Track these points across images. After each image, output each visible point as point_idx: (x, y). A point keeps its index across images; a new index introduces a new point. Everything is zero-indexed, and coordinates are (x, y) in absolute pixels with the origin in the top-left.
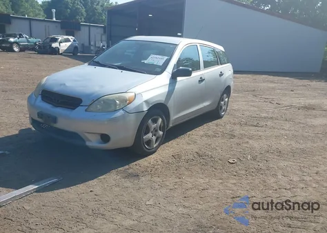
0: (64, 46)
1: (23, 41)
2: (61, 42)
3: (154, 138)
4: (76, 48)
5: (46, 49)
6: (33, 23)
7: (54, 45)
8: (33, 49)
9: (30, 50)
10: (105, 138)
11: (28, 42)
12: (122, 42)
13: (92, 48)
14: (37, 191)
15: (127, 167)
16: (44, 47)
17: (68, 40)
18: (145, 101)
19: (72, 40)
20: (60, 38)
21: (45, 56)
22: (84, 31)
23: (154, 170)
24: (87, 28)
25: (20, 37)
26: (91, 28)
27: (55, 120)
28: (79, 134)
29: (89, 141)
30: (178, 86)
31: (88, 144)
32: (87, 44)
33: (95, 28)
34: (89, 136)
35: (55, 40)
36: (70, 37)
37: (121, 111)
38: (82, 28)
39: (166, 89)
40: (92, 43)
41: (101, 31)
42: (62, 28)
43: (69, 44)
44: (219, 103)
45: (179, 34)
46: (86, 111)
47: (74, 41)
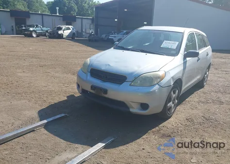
0: (66, 33)
1: (39, 30)
2: (64, 30)
3: (173, 105)
4: (74, 34)
5: (55, 35)
6: (44, 17)
7: (60, 32)
8: (45, 35)
9: (43, 36)
10: (144, 106)
11: (42, 30)
12: (135, 31)
13: (84, 34)
14: (105, 147)
15: (157, 128)
16: (54, 34)
17: (69, 29)
18: (172, 78)
19: (71, 29)
20: (64, 27)
21: (55, 40)
22: (78, 21)
23: (179, 131)
24: (80, 20)
25: (37, 27)
26: (83, 20)
27: (106, 91)
28: (125, 102)
29: (133, 108)
30: (187, 64)
31: (131, 110)
32: (80, 31)
33: (86, 20)
34: (133, 104)
35: (60, 29)
36: (70, 27)
37: (157, 86)
38: (77, 20)
39: (182, 68)
40: (84, 30)
41: (90, 22)
42: (63, 20)
43: (69, 31)
44: (204, 76)
45: (145, 23)
46: (130, 85)
47: (73, 29)
